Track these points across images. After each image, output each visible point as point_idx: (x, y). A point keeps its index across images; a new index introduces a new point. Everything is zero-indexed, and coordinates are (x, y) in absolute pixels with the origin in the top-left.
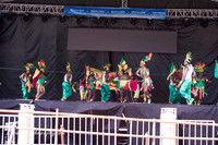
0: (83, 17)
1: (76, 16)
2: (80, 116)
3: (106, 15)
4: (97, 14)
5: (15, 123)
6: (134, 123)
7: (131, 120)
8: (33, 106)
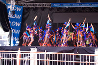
0: (60, 8)
1: (57, 8)
2: (57, 53)
3: (70, 7)
4: (66, 6)
5: (28, 57)
6: (82, 56)
7: (81, 55)
8: (36, 49)
